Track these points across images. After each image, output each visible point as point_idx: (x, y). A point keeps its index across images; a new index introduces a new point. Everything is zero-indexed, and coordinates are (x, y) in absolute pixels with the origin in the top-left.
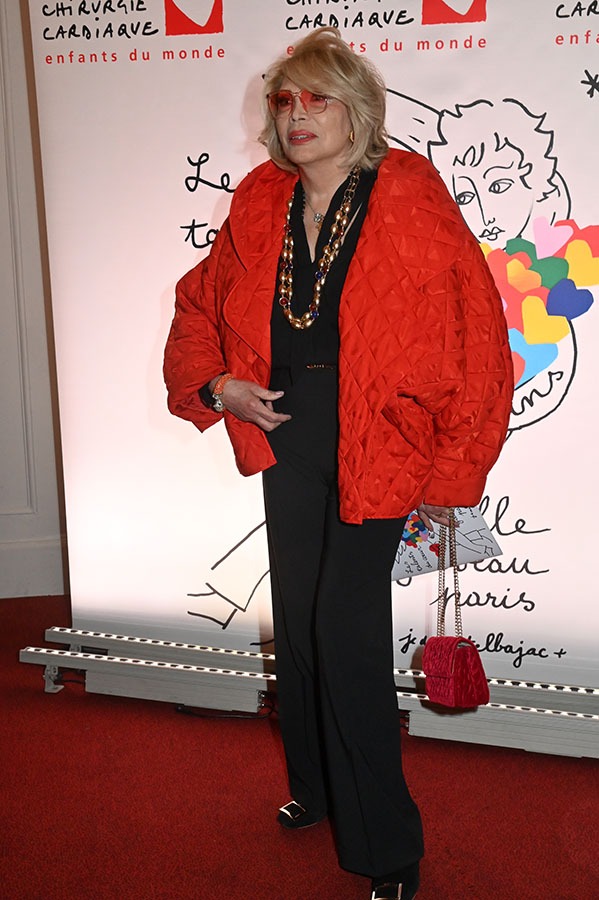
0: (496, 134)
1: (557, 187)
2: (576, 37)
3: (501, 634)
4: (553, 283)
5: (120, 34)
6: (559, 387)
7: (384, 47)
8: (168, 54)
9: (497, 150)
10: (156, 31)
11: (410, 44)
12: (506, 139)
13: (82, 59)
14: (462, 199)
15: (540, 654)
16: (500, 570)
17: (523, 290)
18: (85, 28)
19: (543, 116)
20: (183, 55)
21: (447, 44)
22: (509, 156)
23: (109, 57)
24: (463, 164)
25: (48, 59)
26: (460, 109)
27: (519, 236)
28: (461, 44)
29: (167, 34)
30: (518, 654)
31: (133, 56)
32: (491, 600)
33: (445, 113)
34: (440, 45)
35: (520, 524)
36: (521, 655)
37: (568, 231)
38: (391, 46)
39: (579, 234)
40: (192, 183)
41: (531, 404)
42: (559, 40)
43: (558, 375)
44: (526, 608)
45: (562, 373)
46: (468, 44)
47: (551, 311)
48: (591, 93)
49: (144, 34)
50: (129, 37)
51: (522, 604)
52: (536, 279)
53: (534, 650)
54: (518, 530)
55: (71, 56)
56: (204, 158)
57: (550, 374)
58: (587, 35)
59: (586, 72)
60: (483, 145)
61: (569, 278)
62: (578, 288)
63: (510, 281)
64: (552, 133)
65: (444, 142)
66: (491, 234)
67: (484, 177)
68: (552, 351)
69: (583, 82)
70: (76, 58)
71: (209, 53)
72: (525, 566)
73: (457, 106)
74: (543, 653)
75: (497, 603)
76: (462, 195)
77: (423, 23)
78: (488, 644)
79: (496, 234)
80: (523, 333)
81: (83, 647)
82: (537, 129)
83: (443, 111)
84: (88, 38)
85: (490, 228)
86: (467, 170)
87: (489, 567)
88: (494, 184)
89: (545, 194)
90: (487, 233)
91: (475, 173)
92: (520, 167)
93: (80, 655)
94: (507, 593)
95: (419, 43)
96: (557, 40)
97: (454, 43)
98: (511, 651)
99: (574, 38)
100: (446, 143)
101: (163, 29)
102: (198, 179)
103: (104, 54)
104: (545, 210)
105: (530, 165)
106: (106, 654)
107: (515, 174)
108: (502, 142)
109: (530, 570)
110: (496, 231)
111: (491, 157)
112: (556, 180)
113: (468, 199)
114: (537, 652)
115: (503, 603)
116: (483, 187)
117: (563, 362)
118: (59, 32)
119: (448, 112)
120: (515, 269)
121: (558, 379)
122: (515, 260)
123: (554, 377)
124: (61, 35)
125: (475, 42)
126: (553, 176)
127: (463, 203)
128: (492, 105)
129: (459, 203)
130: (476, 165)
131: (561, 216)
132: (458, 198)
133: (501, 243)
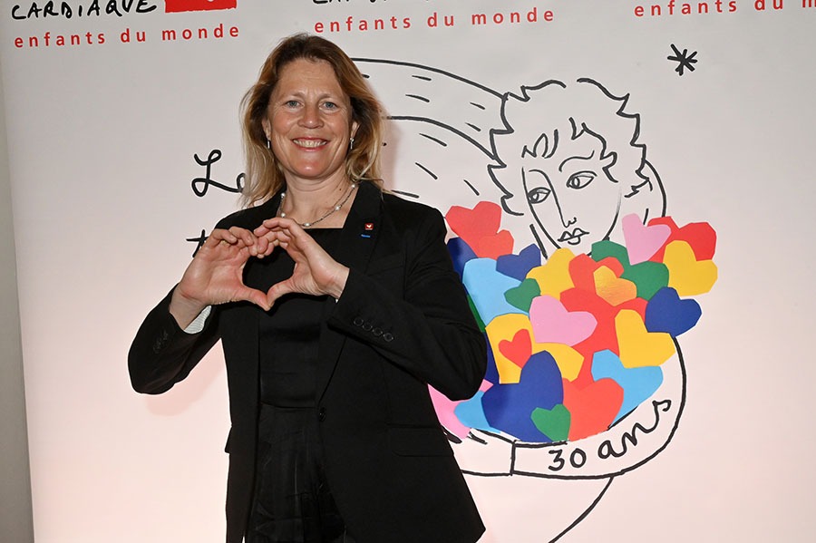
0: (571, 120)
1: (647, 179)
2: (658, 7)
4: (649, 294)
5: (108, 12)
6: (668, 419)
7: (432, 22)
8: (168, 34)
9: (574, 138)
10: (154, 7)
11: (462, 18)
12: (583, 125)
13: (61, 41)
14: (535, 197)
17: (615, 303)
18: (64, 5)
19: (626, 98)
20: (187, 34)
21: (507, 18)
22: (588, 144)
23: (94, 39)
24: (534, 155)
25: (18, 42)
26: (526, 91)
27: (607, 238)
28: (523, 17)
29: (167, 11)
31: (125, 37)
33: (509, 97)
34: (498, 18)
37: (666, 231)
38: (440, 20)
39: (677, 234)
40: (200, 186)
41: (634, 442)
42: (638, 11)
43: (665, 405)
45: (669, 402)
46: (532, 17)
47: (652, 326)
48: (680, 70)
49: (138, 10)
50: (120, 15)
52: (630, 290)
55: (47, 38)
56: (216, 155)
57: (656, 404)
58: (670, 5)
59: (673, 46)
60: (556, 132)
61: (669, 286)
62: (681, 298)
63: (598, 292)
64: (637, 116)
65: (510, 130)
66: (572, 236)
67: (560, 170)
68: (655, 376)
69: (669, 58)
70: (53, 40)
71: (219, 32)
73: (523, 88)
76: (535, 191)
79: (579, 236)
80: (618, 355)
82: (620, 113)
83: (506, 94)
84: (69, 17)
85: (571, 231)
86: (539, 162)
88: (572, 178)
89: (634, 188)
90: (567, 236)
91: (550, 166)
92: (602, 158)
95: (474, 17)
96: (636, 11)
97: (515, 16)
99: (656, 9)
100: (513, 131)
101: (161, 5)
102: (207, 181)
103: (89, 35)
104: (636, 206)
105: (615, 155)
107: (597, 165)
108: (579, 128)
110: (578, 233)
111: (567, 147)
112: (646, 171)
113: (542, 196)
116: (559, 181)
117: (669, 388)
118: (31, 11)
119: (512, 95)
120: (603, 278)
121: (665, 410)
122: (603, 267)
123: (660, 408)
124: (34, 13)
125: (540, 15)
126: (642, 167)
127: (536, 201)
128: (564, 86)
129: (532, 201)
130: (549, 156)
131: (656, 213)
132: (529, 195)
133: (585, 247)
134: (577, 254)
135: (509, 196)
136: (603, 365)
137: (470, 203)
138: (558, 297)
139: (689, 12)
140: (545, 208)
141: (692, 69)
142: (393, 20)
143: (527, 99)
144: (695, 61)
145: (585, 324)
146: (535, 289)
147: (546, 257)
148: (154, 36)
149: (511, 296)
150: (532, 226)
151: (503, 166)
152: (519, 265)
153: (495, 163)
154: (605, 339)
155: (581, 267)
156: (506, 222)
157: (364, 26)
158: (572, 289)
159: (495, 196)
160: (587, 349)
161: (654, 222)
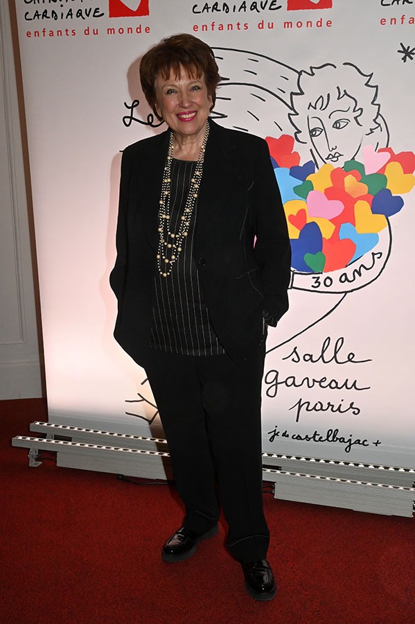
0: (338, 88)
1: (380, 125)
2: (395, 19)
3: (337, 430)
4: (375, 192)
5: (78, 17)
6: (379, 263)
7: (261, 26)
8: (111, 31)
9: (339, 99)
10: (103, 14)
11: (278, 24)
12: (345, 91)
13: (52, 34)
14: (314, 133)
15: (363, 444)
16: (337, 387)
17: (355, 196)
18: (53, 12)
19: (371, 75)
20: (121, 31)
21: (305, 24)
22: (347, 103)
23: (70, 33)
24: (315, 108)
25: (28, 34)
26: (313, 69)
27: (353, 159)
28: (314, 24)
29: (110, 17)
30: (348, 444)
31: (87, 32)
32: (331, 407)
33: (303, 73)
34: (299, 25)
35: (351, 356)
36: (350, 445)
37: (387, 156)
38: (266, 25)
39: (394, 158)
40: (127, 121)
41: (360, 275)
42: (383, 21)
43: (379, 255)
44: (354, 413)
45: (381, 254)
46: (319, 24)
47: (375, 210)
48: (404, 59)
49: (94, 16)
50: (84, 19)
51: (352, 410)
52: (364, 189)
53: (359, 441)
54: (350, 360)
55: (44, 32)
56: (136, 103)
57: (373, 254)
58: (403, 18)
59: (401, 44)
60: (329, 95)
61: (387, 188)
62: (393, 195)
63: (346, 190)
64: (377, 87)
65: (302, 93)
66: (334, 157)
67: (330, 117)
68: (374, 239)
69: (399, 51)
70: (47, 33)
71: (139, 30)
72: (354, 384)
73: (311, 68)
74: (365, 443)
75: (334, 409)
76: (314, 130)
77: (288, 10)
78: (328, 436)
79: (337, 157)
80: (355, 226)
81: (55, 436)
82: (367, 85)
83: (301, 71)
84: (56, 19)
85: (333, 153)
86: (318, 113)
87: (330, 385)
88: (336, 123)
89: (371, 130)
90: (331, 157)
91: (323, 115)
92: (354, 111)
93: (53, 442)
94: (341, 403)
95: (285, 23)
96: (381, 21)
97: (309, 23)
98: (343, 441)
99: (393, 20)
100: (304, 94)
101: (107, 13)
102: (131, 118)
103: (67, 31)
104: (371, 141)
105: (362, 109)
106: (71, 441)
107: (351, 115)
108: (342, 93)
109: (357, 387)
110: (337, 155)
111: (334, 104)
112: (379, 120)
113: (318, 133)
114: (361, 442)
115: (339, 409)
116: (329, 124)
117: (382, 246)
118: (35, 15)
119: (305, 72)
120: (349, 181)
121: (378, 258)
122: (350, 175)
123: (376, 257)
124: (36, 17)
125: (324, 23)
126: (377, 117)
127: (314, 136)
128: (335, 67)
129: (312, 135)
130: (324, 109)
131: (383, 145)
132: (311, 132)
133: (340, 164)
134: (335, 167)
135: (299, 132)
136: (346, 232)
137: (277, 135)
138: (323, 191)
139: (413, 23)
140: (319, 140)
141: (412, 58)
142: (238, 24)
143: (313, 74)
144: (414, 54)
145: (337, 207)
146: (310, 186)
147: (318, 168)
148: (102, 31)
149: (297, 190)
150: (311, 150)
151: (297, 114)
152: (302, 172)
153: (293, 112)
154: (347, 216)
155: (337, 175)
156: (297, 147)
157: (221, 28)
158: (331, 187)
159: (291, 132)
160: (337, 221)
161: (381, 150)
